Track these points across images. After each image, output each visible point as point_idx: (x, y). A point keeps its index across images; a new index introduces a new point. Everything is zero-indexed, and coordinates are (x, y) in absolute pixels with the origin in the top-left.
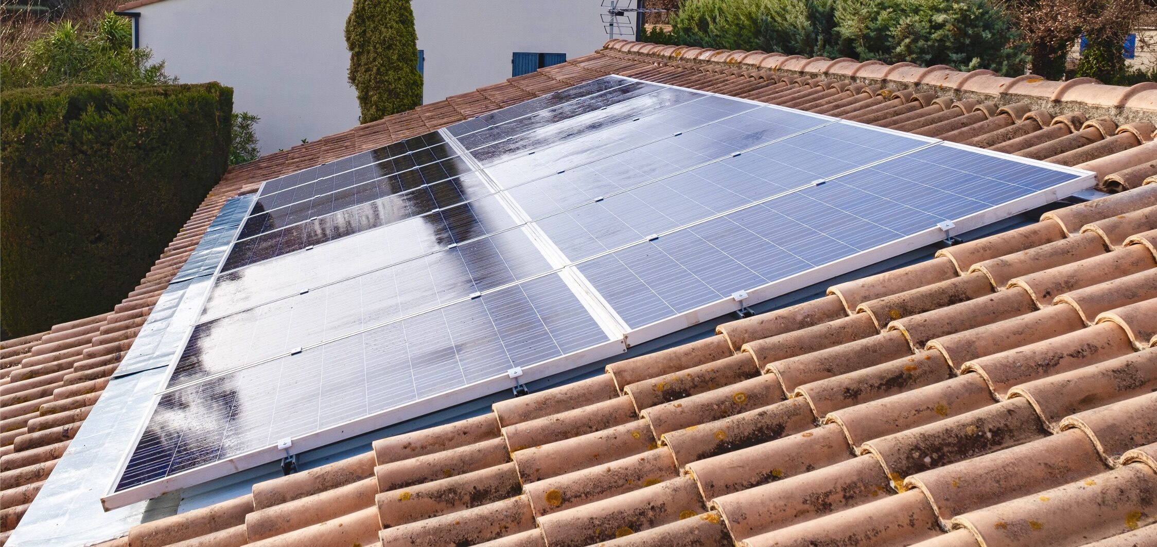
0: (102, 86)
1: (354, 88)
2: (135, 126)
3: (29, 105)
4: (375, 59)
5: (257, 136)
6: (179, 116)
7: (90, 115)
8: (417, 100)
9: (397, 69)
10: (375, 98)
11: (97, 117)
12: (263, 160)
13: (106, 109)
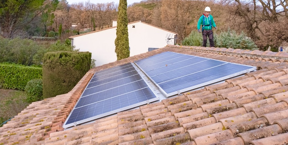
0: (66, 52)
1: (116, 53)
2: (72, 60)
3: (52, 55)
4: (120, 48)
5: (96, 64)
6: (81, 58)
7: (64, 57)
8: (128, 56)
9: (125, 50)
10: (120, 55)
11: (65, 58)
12: (97, 67)
13: (67, 56)
